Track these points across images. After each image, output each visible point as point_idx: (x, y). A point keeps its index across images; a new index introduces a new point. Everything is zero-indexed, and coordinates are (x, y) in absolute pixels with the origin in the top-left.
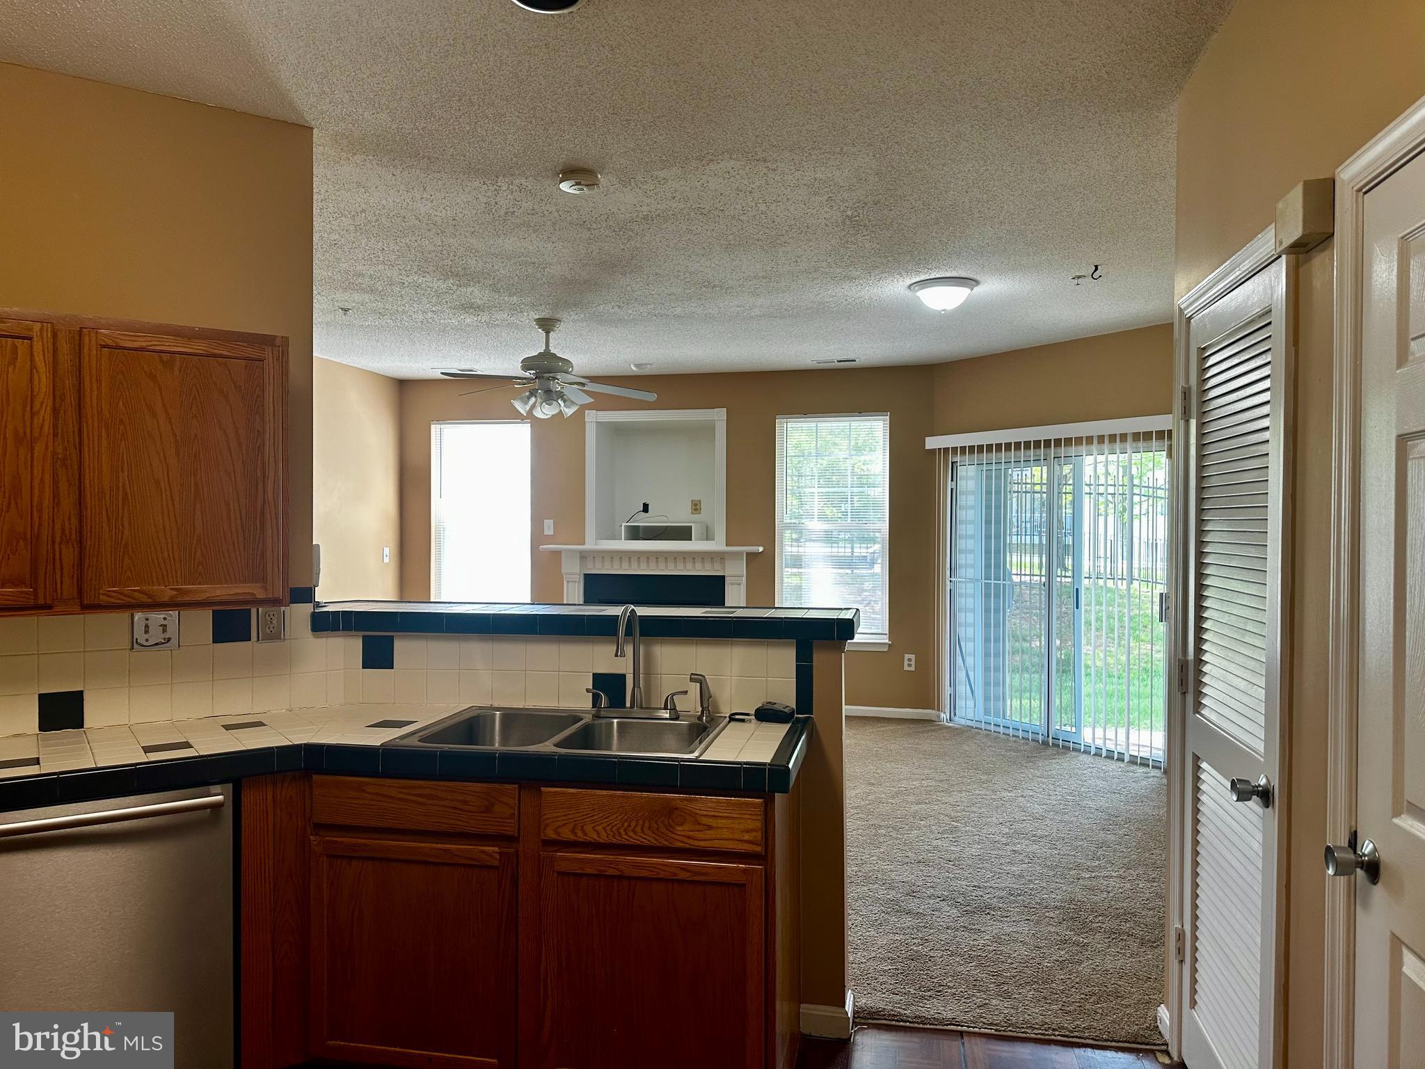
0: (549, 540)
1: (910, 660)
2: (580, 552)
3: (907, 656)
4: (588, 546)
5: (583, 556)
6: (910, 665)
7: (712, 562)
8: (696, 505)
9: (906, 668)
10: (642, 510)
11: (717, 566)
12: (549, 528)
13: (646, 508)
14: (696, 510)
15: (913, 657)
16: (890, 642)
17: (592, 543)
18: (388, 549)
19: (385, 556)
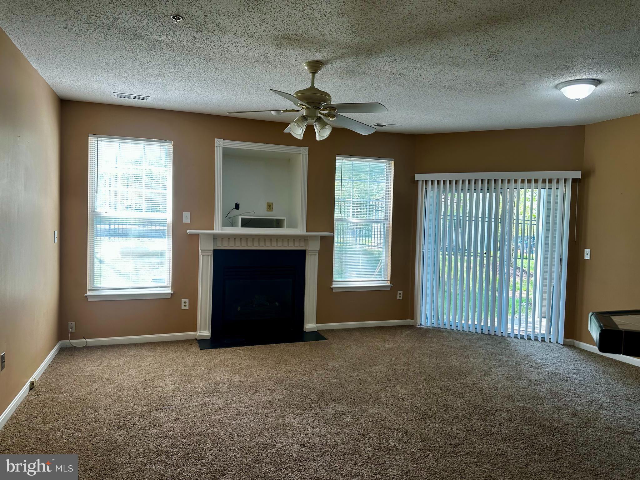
0: (188, 226)
1: (400, 294)
2: (214, 235)
3: (399, 292)
4: (216, 231)
5: (216, 238)
6: (400, 297)
7: (300, 242)
8: (270, 206)
9: (398, 298)
10: (235, 207)
11: (303, 244)
12: (187, 217)
13: (237, 206)
14: (270, 209)
15: (401, 292)
16: (391, 285)
17: (219, 229)
18: (56, 231)
19: (55, 237)
